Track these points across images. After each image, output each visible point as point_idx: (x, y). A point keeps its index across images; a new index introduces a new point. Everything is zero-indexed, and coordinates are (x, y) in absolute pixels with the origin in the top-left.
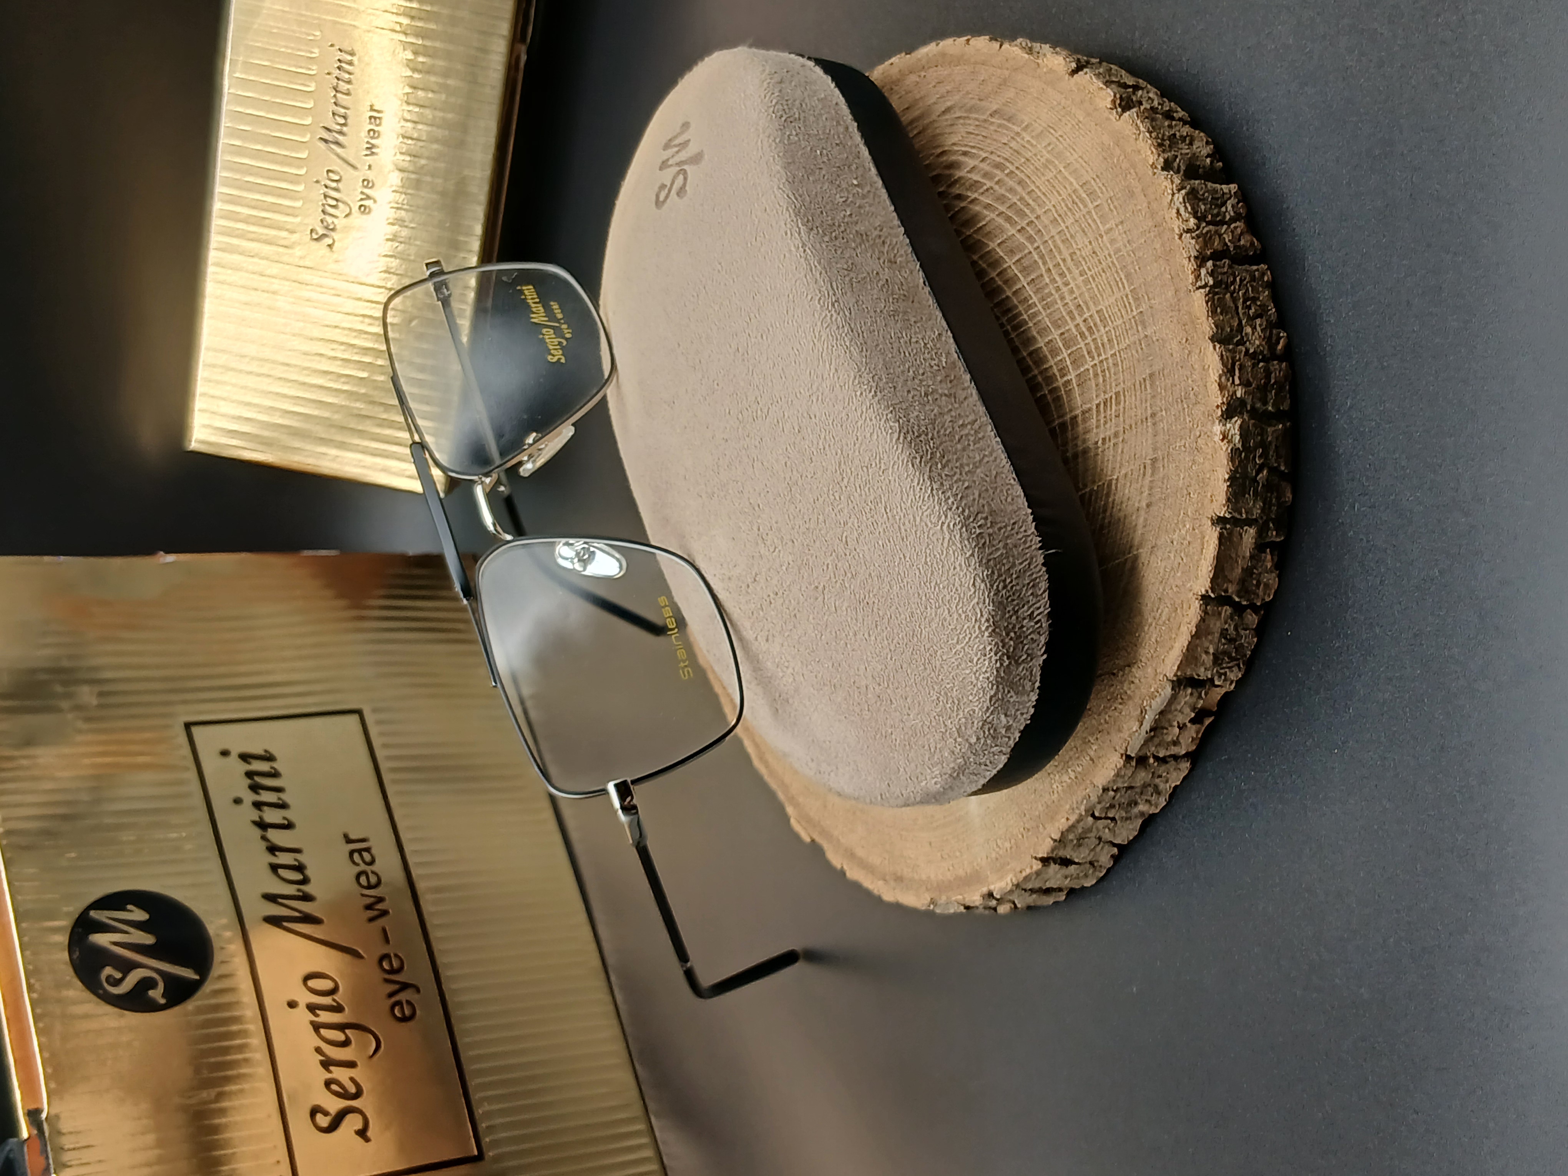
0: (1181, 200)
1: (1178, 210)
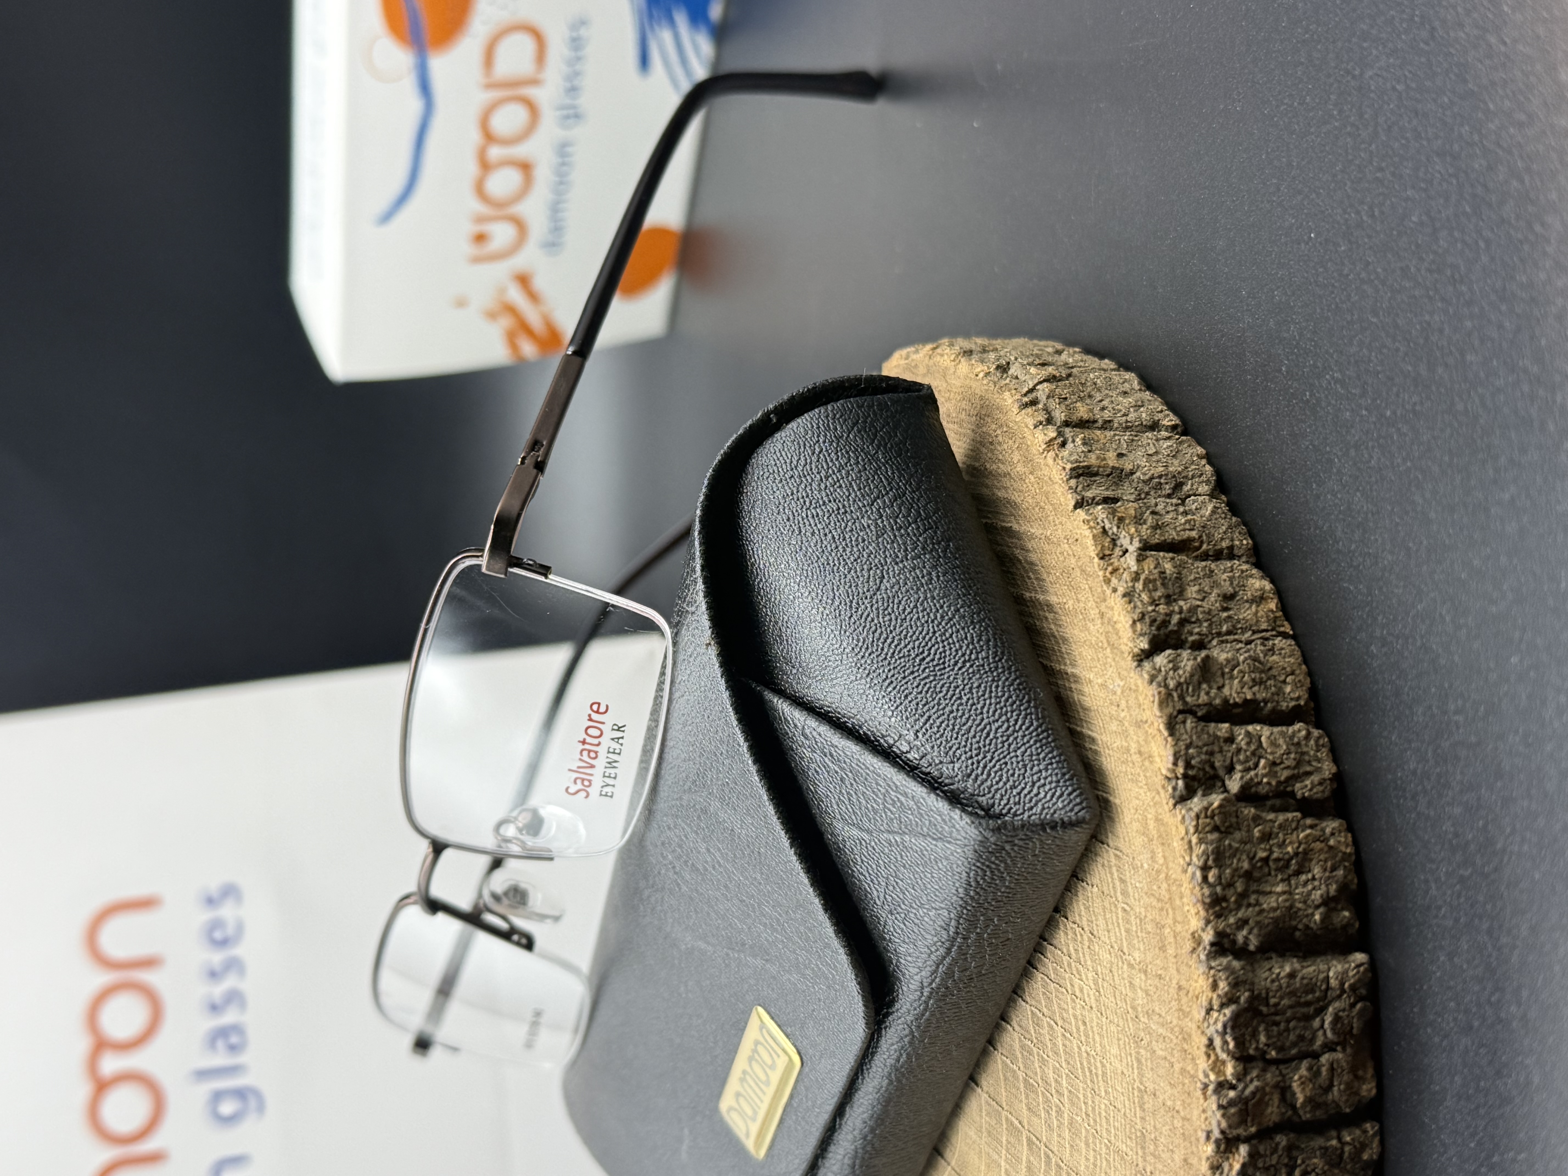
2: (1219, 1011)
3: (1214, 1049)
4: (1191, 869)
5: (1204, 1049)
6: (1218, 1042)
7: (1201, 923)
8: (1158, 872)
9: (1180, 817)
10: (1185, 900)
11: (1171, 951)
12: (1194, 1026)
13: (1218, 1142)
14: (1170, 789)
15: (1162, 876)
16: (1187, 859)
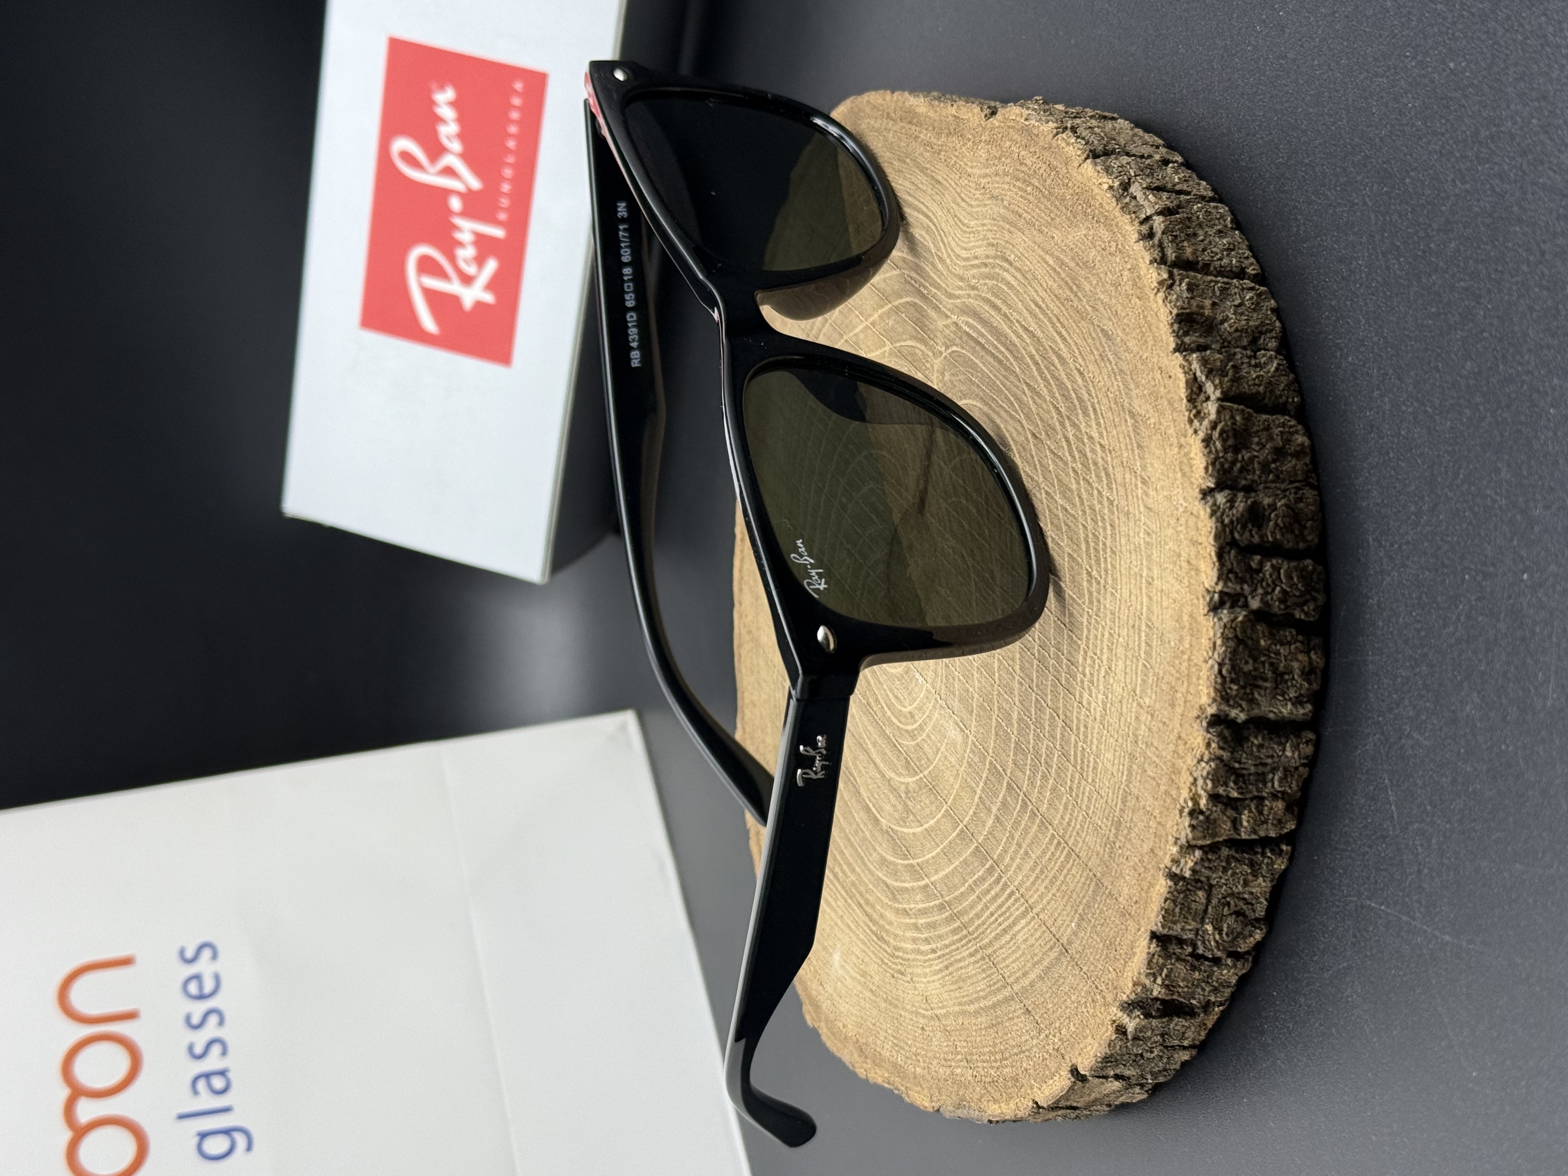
0: (1205, 773)
1: (1195, 780)
2: (1207, 763)
3: (1196, 786)
4: (1211, 662)
5: (1188, 784)
6: (1200, 782)
7: (1210, 701)
8: (1183, 652)
9: (1212, 623)
10: (1201, 682)
11: (1179, 710)
12: (1185, 767)
13: (1181, 847)
14: (1208, 599)
15: (1186, 657)
16: (1210, 654)
